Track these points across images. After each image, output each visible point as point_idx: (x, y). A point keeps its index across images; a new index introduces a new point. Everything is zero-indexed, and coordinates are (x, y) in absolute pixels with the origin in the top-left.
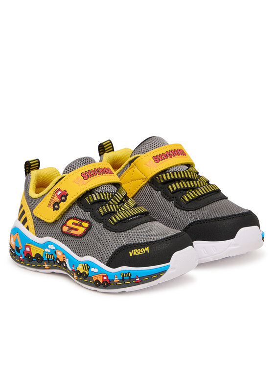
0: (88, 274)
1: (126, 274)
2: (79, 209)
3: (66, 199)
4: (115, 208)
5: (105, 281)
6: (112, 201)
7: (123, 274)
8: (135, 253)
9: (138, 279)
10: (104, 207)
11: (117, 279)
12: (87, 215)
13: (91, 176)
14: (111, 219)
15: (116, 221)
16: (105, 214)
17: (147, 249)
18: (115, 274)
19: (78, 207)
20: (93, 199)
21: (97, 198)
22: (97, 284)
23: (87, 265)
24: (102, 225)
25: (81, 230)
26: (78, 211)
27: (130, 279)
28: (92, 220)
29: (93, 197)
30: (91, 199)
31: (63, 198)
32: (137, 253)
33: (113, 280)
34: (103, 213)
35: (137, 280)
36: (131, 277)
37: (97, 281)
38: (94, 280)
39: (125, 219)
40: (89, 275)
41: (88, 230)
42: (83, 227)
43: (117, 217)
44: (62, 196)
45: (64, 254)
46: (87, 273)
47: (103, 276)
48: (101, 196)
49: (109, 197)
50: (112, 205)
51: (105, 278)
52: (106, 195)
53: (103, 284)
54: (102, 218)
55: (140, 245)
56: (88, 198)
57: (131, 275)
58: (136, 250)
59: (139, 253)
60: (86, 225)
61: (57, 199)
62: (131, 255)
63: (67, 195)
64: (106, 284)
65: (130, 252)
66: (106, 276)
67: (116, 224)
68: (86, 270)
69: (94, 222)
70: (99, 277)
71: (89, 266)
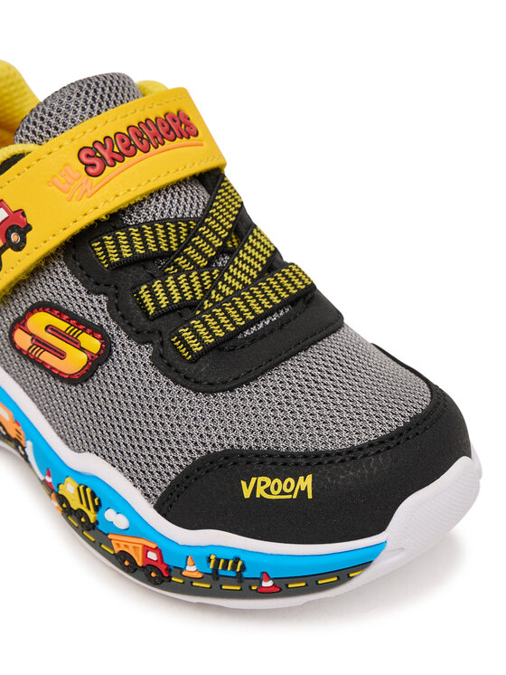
0: (97, 522)
1: (227, 561)
2: (71, 279)
3: (24, 241)
4: (197, 285)
5: (150, 565)
6: (187, 257)
7: (218, 560)
8: (260, 492)
9: (270, 583)
10: (157, 285)
11: (194, 568)
12: (95, 307)
13: (114, 161)
14: (181, 339)
15: (197, 348)
16: (161, 314)
17: (306, 483)
18: (190, 552)
19: (66, 270)
20: (120, 253)
21: (133, 249)
22: (123, 561)
23: (93, 494)
24: (147, 352)
25: (75, 361)
26: (65, 286)
27: (239, 578)
28: (112, 328)
29: (118, 245)
30: (112, 250)
31: (15, 237)
32: (268, 491)
33: (182, 570)
34: (152, 310)
35: (265, 584)
36: (245, 574)
38: (117, 550)
39: (230, 337)
40: (99, 529)
41: (100, 365)
42: (82, 349)
43: (202, 331)
44: (11, 229)
45: (17, 424)
46: (91, 516)
47: (146, 549)
48: (150, 239)
49: (179, 241)
50: (189, 273)
51: (152, 556)
52: (166, 233)
54: (149, 326)
55: (280, 462)
56: (103, 245)
57: (243, 567)
58: (267, 479)
59: (275, 496)
60: (93, 344)
62: (247, 493)
63: (28, 228)
64: (153, 575)
65: (244, 484)
66: (158, 550)
67: (197, 357)
68: (88, 507)
69: (120, 338)
70: (130, 545)
71: (99, 500)
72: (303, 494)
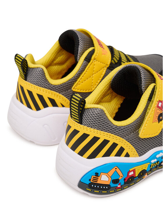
61: (160, 111)
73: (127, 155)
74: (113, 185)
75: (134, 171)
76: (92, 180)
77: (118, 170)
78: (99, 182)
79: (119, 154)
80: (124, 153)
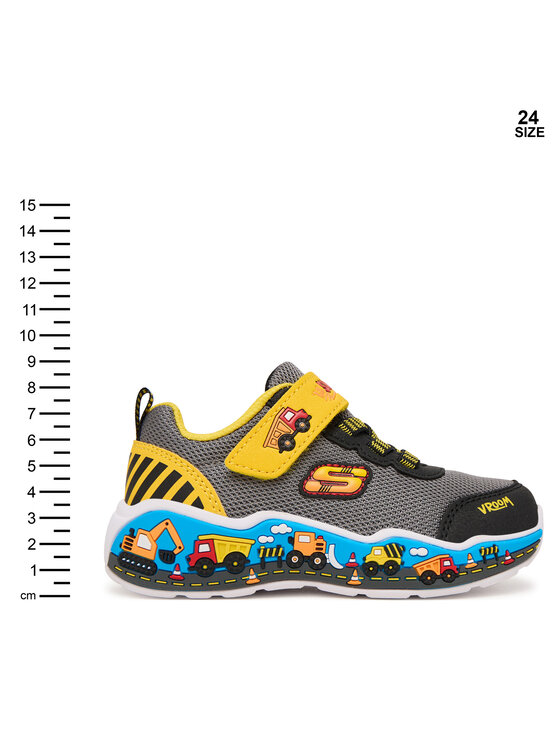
0: (403, 563)
3: (308, 425)
5: (445, 571)
8: (490, 509)
9: (510, 557)
11: (472, 561)
12: (352, 456)
17: (506, 500)
18: (469, 553)
22: (428, 581)
23: (397, 545)
24: (391, 470)
25: (354, 483)
26: (330, 449)
27: (497, 557)
28: (366, 463)
31: (302, 425)
32: (493, 508)
33: (465, 565)
34: (382, 451)
35: (507, 558)
36: (499, 555)
37: (430, 573)
38: (420, 573)
40: (405, 565)
41: (367, 481)
42: (356, 477)
44: (298, 421)
45: (321, 537)
46: (398, 561)
47: (442, 560)
51: (447, 563)
53: (443, 576)
57: (498, 550)
58: (489, 503)
59: (497, 508)
60: (361, 472)
61: (286, 429)
62: (484, 512)
63: (310, 417)
64: (449, 576)
65: (480, 508)
66: (450, 559)
68: (396, 556)
69: (373, 467)
70: (431, 564)
71: (403, 547)
72: (509, 504)
73: (198, 504)
74: (161, 565)
75: (210, 542)
76: (124, 544)
77: (170, 527)
78: (134, 551)
79: (180, 497)
80: (192, 498)
